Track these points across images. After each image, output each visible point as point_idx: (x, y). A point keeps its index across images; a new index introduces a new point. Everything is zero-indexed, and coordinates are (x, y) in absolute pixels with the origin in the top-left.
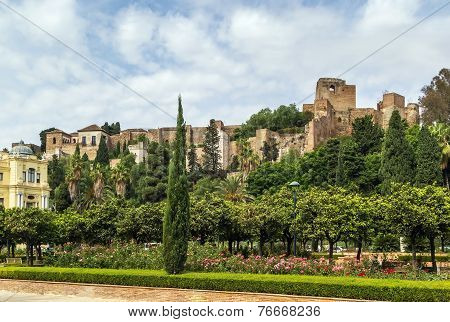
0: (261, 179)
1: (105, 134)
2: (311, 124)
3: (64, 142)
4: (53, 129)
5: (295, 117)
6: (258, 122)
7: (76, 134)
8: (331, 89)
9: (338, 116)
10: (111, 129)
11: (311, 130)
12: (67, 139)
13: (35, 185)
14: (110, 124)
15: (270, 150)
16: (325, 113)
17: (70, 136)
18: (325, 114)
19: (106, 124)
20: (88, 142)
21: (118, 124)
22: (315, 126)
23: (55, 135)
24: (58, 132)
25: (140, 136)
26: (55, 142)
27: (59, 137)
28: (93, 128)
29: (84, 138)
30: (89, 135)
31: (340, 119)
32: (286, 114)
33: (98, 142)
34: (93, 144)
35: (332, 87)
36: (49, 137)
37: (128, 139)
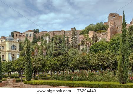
0: (95, 48)
1: (34, 33)
2: (109, 29)
3: (20, 36)
4: (16, 31)
5: (102, 26)
7: (24, 33)
8: (114, 17)
9: (117, 26)
10: (36, 31)
11: (109, 31)
12: (21, 35)
13: (15, 51)
14: (35, 30)
15: (95, 38)
17: (22, 34)
18: (113, 25)
19: (34, 30)
20: (29, 36)
21: (38, 29)
22: (110, 30)
23: (17, 34)
24: (18, 32)
25: (47, 34)
26: (17, 36)
27: (18, 34)
28: (30, 31)
29: (27, 34)
30: (29, 33)
31: (118, 28)
32: (99, 26)
33: (32, 36)
34: (30, 36)
35: (114, 16)
36: (15, 34)
37: (42, 35)
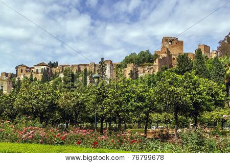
1: (48, 68)
2: (157, 60)
3: (27, 71)
4: (22, 65)
5: (149, 57)
6: (129, 60)
7: (33, 68)
8: (170, 43)
9: (173, 57)
10: (53, 65)
11: (157, 64)
12: (29, 70)
14: (52, 63)
15: (134, 74)
16: (165, 55)
19: (50, 62)
20: (39, 71)
21: (57, 62)
22: (159, 62)
23: (23, 68)
24: (24, 66)
26: (22, 72)
28: (42, 64)
29: (37, 69)
30: (40, 68)
31: (174, 59)
32: (144, 55)
34: (42, 73)
35: (171, 42)
36: (19, 69)
37: (61, 70)
